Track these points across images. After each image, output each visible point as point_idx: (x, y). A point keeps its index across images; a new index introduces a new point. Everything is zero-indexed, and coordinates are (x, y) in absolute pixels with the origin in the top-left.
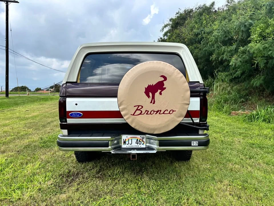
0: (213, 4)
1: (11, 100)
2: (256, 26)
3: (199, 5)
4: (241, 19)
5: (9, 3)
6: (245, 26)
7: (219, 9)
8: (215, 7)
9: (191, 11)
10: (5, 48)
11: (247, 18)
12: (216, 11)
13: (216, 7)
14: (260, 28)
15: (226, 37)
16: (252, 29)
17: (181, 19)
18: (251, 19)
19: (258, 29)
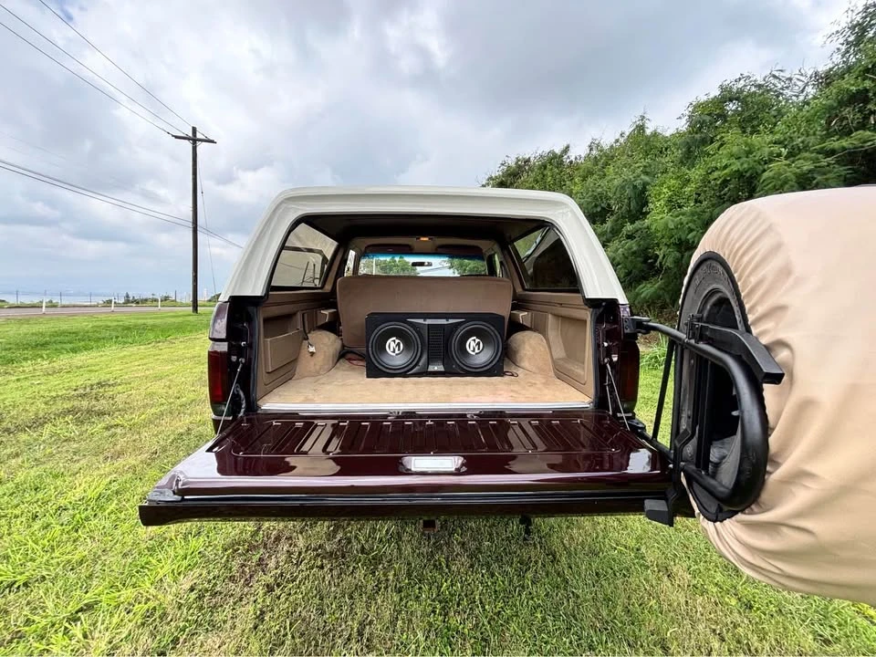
0: (566, 149)
1: (201, 318)
2: (662, 185)
3: (539, 152)
4: (627, 174)
5: (198, 143)
6: (635, 187)
7: (576, 158)
8: (569, 154)
9: (527, 161)
10: (191, 225)
11: (639, 171)
12: (571, 162)
13: (572, 155)
14: (669, 188)
15: (596, 206)
16: (652, 191)
17: (510, 175)
18: (647, 173)
19: (665, 190)
